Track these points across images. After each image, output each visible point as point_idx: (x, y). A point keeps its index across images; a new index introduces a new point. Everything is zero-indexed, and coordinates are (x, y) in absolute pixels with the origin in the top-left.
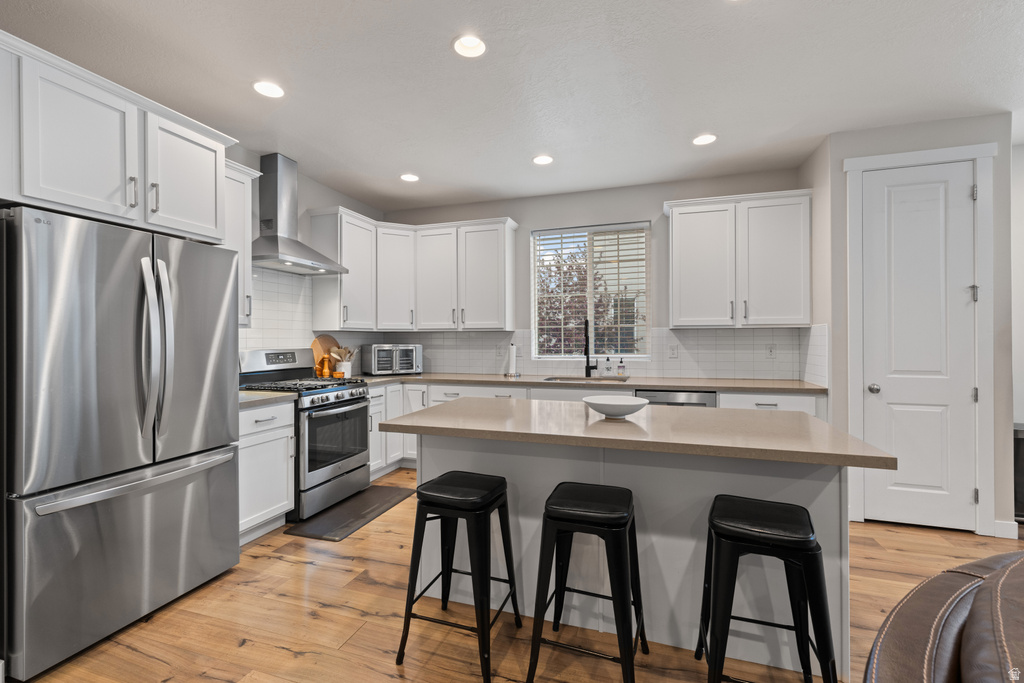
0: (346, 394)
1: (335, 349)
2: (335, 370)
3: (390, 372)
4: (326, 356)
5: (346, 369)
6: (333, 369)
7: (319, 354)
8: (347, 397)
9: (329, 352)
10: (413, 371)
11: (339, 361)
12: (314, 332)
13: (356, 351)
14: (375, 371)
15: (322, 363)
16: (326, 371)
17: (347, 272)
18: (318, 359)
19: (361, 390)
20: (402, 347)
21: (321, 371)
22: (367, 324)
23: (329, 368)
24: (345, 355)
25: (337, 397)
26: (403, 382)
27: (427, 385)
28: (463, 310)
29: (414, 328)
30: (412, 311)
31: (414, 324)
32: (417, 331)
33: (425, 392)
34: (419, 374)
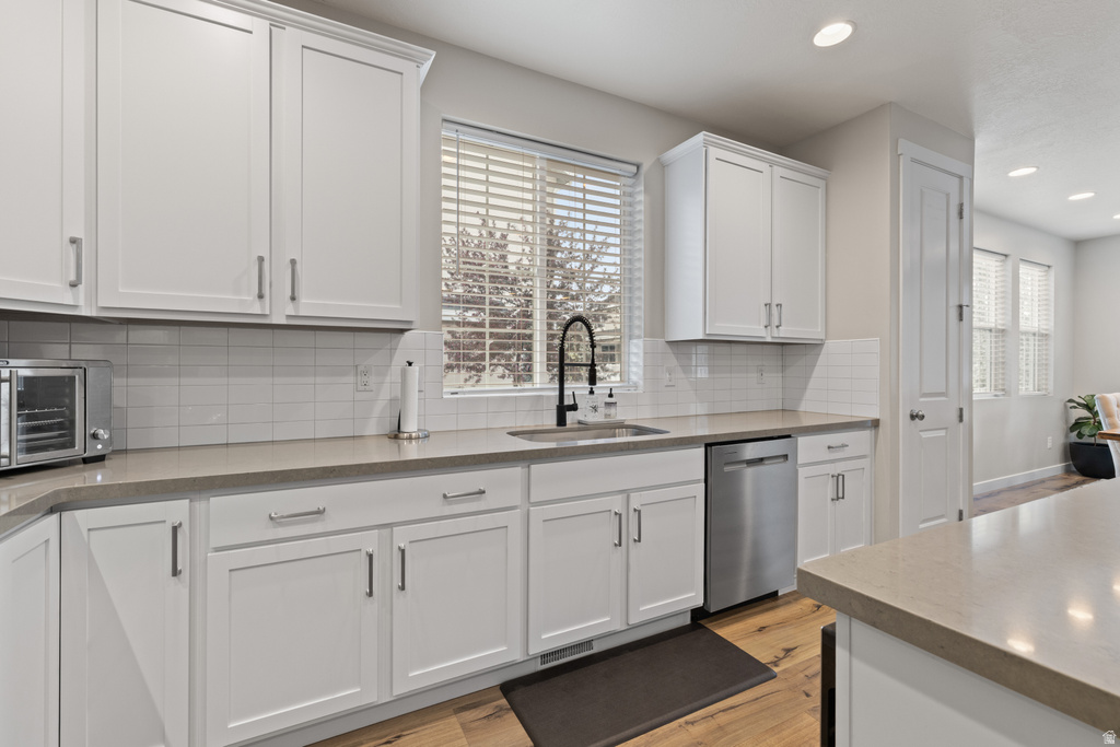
26: (56, 507)
27: (191, 501)
28: (293, 262)
29: (81, 302)
30: (73, 241)
31: (81, 287)
32: (93, 313)
33: (180, 524)
34: (100, 458)
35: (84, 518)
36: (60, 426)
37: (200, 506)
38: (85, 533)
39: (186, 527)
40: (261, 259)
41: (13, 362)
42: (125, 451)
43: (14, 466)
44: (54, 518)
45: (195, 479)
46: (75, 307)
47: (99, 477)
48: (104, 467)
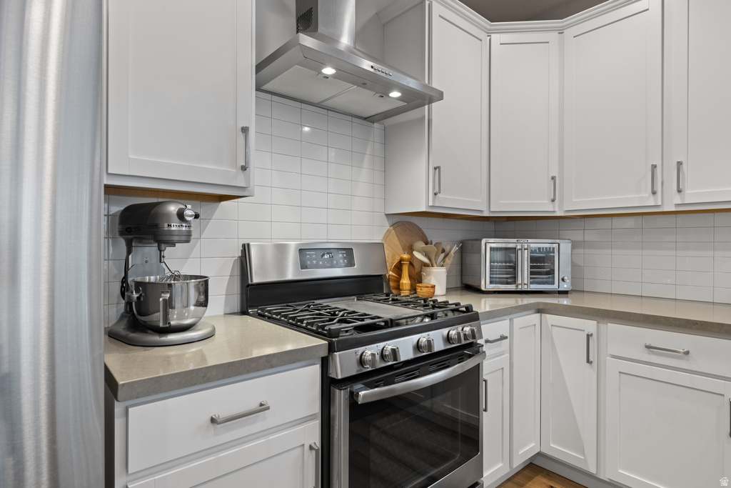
0: (437, 338)
1: (421, 245)
2: (420, 282)
3: (512, 287)
4: (406, 256)
5: (438, 280)
6: (417, 279)
7: (394, 253)
8: (439, 346)
9: (410, 249)
10: (555, 287)
11: (426, 265)
12: (386, 215)
13: (455, 248)
14: (485, 284)
15: (398, 268)
16: (405, 281)
17: (440, 96)
18: (391, 262)
19: (467, 329)
20: (535, 244)
21: (398, 280)
22: (474, 203)
23: (410, 277)
24: (437, 255)
25: (418, 347)
26: (540, 310)
27: (598, 323)
28: (680, 164)
29: (556, 210)
30: (553, 178)
31: (557, 201)
32: (562, 214)
33: (592, 335)
34: (565, 293)
35: (550, 319)
36: (547, 273)
37: (603, 326)
38: (550, 326)
39: (595, 336)
40: (654, 167)
41: (530, 240)
42: (583, 291)
43: (529, 289)
44: (538, 315)
45: (599, 310)
46: (554, 212)
47: (565, 301)
48: (567, 297)
